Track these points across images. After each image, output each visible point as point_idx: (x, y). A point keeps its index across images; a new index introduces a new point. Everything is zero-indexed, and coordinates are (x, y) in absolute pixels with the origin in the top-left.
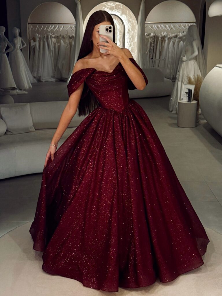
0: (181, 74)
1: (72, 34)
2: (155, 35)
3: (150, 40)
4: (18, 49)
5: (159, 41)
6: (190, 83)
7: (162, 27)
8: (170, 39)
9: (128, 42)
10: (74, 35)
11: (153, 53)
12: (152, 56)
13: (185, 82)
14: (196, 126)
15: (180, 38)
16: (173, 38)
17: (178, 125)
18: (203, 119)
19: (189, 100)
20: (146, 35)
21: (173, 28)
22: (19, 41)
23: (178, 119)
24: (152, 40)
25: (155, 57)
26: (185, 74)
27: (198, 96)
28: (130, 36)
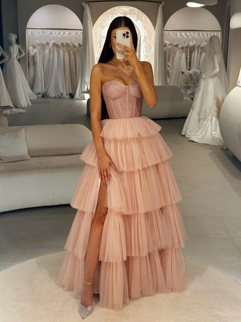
4: (14, 60)
9: (144, 52)
10: (81, 43)
15: (202, 48)
22: (15, 49)
28: (147, 45)
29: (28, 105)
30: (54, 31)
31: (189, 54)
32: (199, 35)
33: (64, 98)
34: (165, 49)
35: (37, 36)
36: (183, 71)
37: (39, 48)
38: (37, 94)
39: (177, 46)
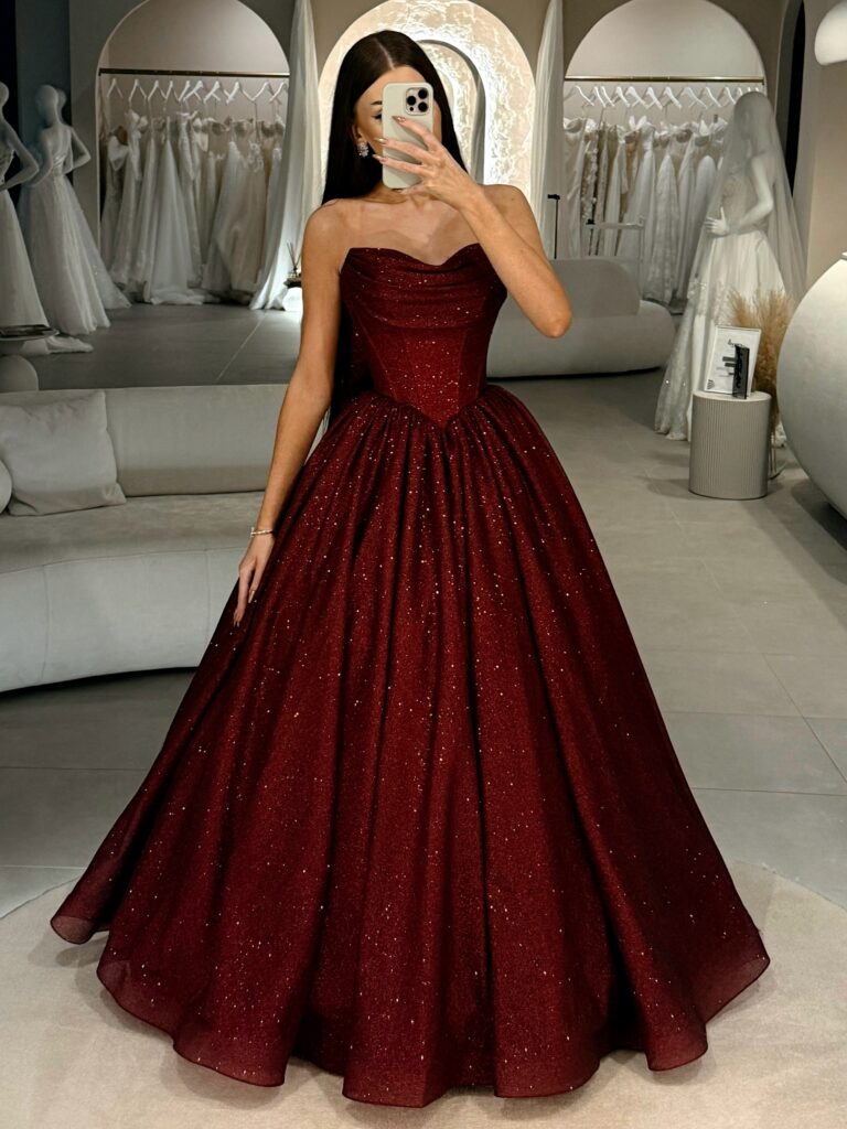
0: (705, 287)
1: (274, 117)
2: (604, 127)
3: (585, 149)
4: (57, 175)
5: (618, 154)
6: (741, 321)
7: (631, 98)
8: (661, 144)
9: (497, 152)
10: (282, 121)
11: (595, 200)
12: (590, 210)
13: (723, 319)
14: (765, 494)
15: (703, 142)
16: (676, 145)
17: (692, 488)
18: (790, 466)
19: (739, 388)
20: (569, 126)
21: (676, 101)
22: (60, 140)
23: (691, 463)
24: (590, 149)
25: (601, 217)
26: (720, 286)
27: (773, 376)
28: (506, 131)
29: (100, 327)
30: (187, 83)
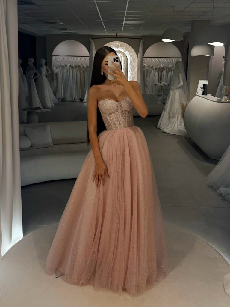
1: (87, 64)
4: (44, 76)
7: (155, 61)
15: (169, 69)
28: (132, 67)
29: (52, 107)
30: (70, 58)
31: (160, 72)
32: (167, 61)
33: (76, 102)
34: (144, 69)
35: (59, 60)
36: (156, 84)
37: (60, 68)
38: (58, 99)
39: (152, 67)
